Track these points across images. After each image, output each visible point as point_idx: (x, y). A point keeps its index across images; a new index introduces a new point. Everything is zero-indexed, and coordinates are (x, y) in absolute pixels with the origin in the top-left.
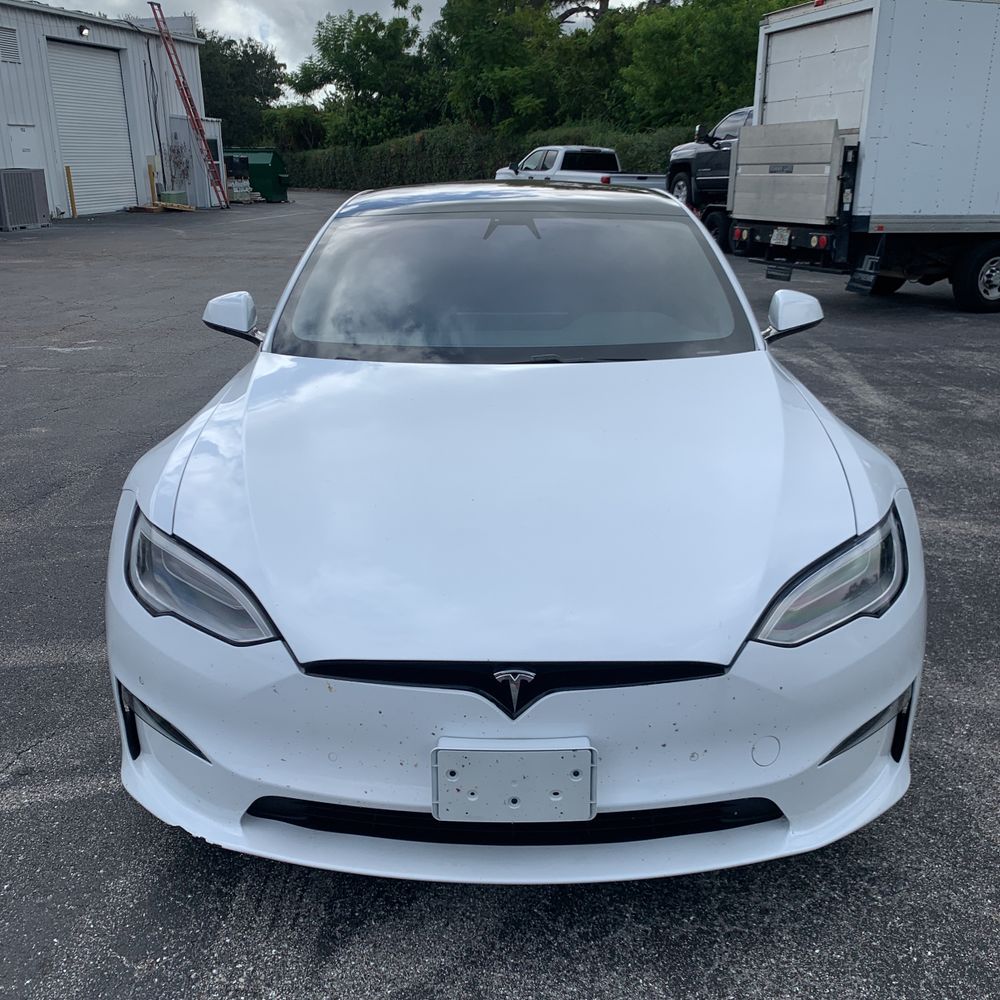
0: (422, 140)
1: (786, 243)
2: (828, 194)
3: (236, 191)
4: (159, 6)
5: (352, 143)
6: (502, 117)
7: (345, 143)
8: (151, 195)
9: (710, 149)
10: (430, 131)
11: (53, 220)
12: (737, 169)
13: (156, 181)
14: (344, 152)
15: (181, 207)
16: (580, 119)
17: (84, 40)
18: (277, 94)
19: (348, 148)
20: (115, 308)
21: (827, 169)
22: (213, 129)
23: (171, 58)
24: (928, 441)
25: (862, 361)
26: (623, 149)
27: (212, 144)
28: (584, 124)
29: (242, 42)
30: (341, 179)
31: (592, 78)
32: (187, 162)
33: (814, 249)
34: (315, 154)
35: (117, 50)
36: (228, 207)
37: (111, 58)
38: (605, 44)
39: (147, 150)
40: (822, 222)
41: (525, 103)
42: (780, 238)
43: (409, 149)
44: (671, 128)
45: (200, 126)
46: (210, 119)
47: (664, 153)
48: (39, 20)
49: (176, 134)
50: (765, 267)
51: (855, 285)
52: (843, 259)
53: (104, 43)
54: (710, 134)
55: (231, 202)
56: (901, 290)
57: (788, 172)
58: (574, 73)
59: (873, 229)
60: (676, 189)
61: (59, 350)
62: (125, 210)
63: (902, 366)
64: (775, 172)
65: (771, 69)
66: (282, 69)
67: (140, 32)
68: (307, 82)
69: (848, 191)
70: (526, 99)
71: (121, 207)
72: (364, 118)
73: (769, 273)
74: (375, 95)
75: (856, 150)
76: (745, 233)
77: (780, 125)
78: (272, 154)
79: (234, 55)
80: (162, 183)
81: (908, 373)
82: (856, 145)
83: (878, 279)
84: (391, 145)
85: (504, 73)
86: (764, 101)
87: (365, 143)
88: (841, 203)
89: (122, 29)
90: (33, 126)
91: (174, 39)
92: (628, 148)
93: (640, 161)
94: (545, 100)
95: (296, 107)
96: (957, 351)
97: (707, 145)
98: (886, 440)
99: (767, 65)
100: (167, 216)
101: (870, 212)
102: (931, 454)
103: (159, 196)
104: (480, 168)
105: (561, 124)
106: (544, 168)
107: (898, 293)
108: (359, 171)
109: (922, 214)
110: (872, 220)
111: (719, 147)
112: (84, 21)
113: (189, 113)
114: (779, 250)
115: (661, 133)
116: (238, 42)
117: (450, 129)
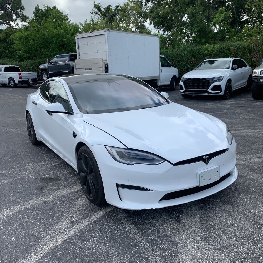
12: (76, 70)
21: (102, 69)
28: (3, 60)
31: (2, 47)
38: (4, 38)
54: (51, 61)
57: (91, 70)
60: (43, 75)
64: (87, 70)
65: (80, 46)
75: (107, 64)
77: (87, 59)
82: (107, 63)
86: (80, 54)
97: (51, 64)
99: (78, 45)
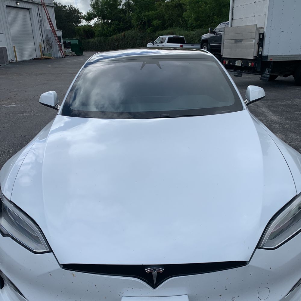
0: (124, 35)
1: (240, 65)
2: (254, 49)
3: (67, 52)
5: (103, 36)
6: (149, 27)
7: (101, 36)
8: (40, 54)
9: (214, 35)
10: (126, 32)
11: (9, 62)
12: (224, 41)
13: (42, 50)
14: (100, 39)
15: (50, 57)
16: (173, 27)
17: (18, 6)
18: (80, 22)
19: (102, 38)
20: (26, 91)
21: (254, 41)
22: (59, 33)
23: (45, 11)
24: (294, 132)
25: (268, 104)
26: (186, 36)
27: (59, 38)
28: (174, 29)
29: (69, 6)
30: (100, 48)
31: (176, 14)
32: (52, 44)
33: (250, 67)
34: (92, 40)
35: (28, 9)
36: (64, 57)
37: (27, 12)
39: (39, 40)
40: (252, 58)
41: (155, 22)
42: (238, 63)
43: (120, 38)
44: (201, 29)
45: (55, 32)
46: (58, 30)
47: (199, 37)
49: (48, 35)
50: (234, 73)
51: (263, 78)
52: (259, 70)
53: (24, 7)
54: (214, 31)
55: (66, 56)
56: (277, 79)
57: (241, 42)
58: (170, 13)
59: (269, 60)
61: (6, 106)
62: (33, 59)
63: (281, 105)
64: (236, 42)
65: (235, 9)
66: (81, 14)
67: (35, 3)
68: (89, 18)
69: (261, 48)
70: (156, 21)
71: (31, 58)
72: (107, 28)
73: (235, 75)
74: (110, 21)
75: (263, 34)
76: (227, 62)
77: (238, 27)
78: (78, 40)
79: (66, 10)
80: (44, 50)
81: (283, 108)
82: (263, 32)
83: (271, 76)
84: (115, 37)
85: (149, 13)
86: (232, 19)
87: (107, 36)
88: (258, 52)
89: (30, 3)
90: (3, 33)
91: (46, 5)
92: (188, 36)
93: (192, 40)
94: (162, 21)
95: (85, 26)
96: (298, 99)
97: (213, 34)
98: (280, 133)
99: (233, 8)
100: (45, 61)
101: (268, 54)
102: (295, 137)
103: (43, 54)
104: (142, 43)
105: (167, 29)
106: (162, 43)
107: (276, 80)
108: (105, 45)
109: (284, 54)
110: (268, 57)
111: (217, 34)
113: (51, 28)
114: (238, 67)
115: (198, 31)
116: (68, 6)
117: (132, 31)
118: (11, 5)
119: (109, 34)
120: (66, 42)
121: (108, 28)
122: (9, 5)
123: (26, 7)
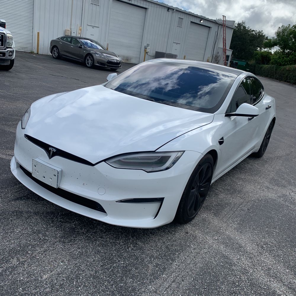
4: (225, 17)
7: (275, 64)
14: (273, 67)
17: (201, 23)
19: (275, 66)
22: (229, 53)
23: (224, 31)
27: (227, 57)
30: (270, 75)
32: (219, 60)
34: (266, 66)
37: (207, 29)
39: (209, 55)
43: (292, 69)
45: (225, 51)
46: (231, 50)
48: (190, 17)
49: (218, 52)
53: (206, 25)
67: (217, 23)
72: (283, 58)
79: (253, 34)
87: (281, 65)
89: (212, 22)
90: (180, 44)
91: (226, 26)
95: (265, 52)
108: (276, 73)
112: (202, 18)
113: (224, 47)
118: (195, 22)
119: (284, 63)
120: (234, 62)
121: (285, 58)
122: (193, 21)
123: (208, 26)
